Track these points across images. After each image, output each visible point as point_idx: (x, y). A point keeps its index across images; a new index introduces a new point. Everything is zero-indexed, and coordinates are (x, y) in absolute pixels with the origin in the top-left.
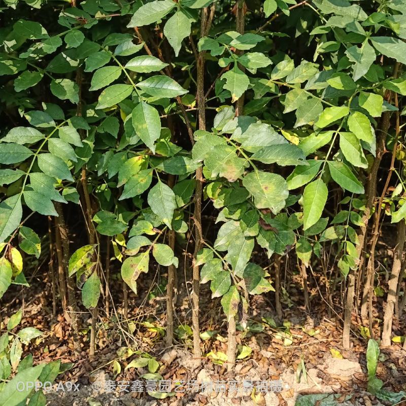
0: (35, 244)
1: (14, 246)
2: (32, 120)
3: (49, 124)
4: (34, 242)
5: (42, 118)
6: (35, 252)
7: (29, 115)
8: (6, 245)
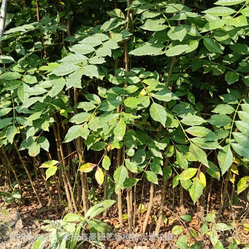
0: (215, 172)
1: (202, 171)
2: (225, 100)
3: (235, 102)
4: (215, 170)
5: (231, 98)
6: (216, 177)
7: (223, 97)
8: (198, 170)
